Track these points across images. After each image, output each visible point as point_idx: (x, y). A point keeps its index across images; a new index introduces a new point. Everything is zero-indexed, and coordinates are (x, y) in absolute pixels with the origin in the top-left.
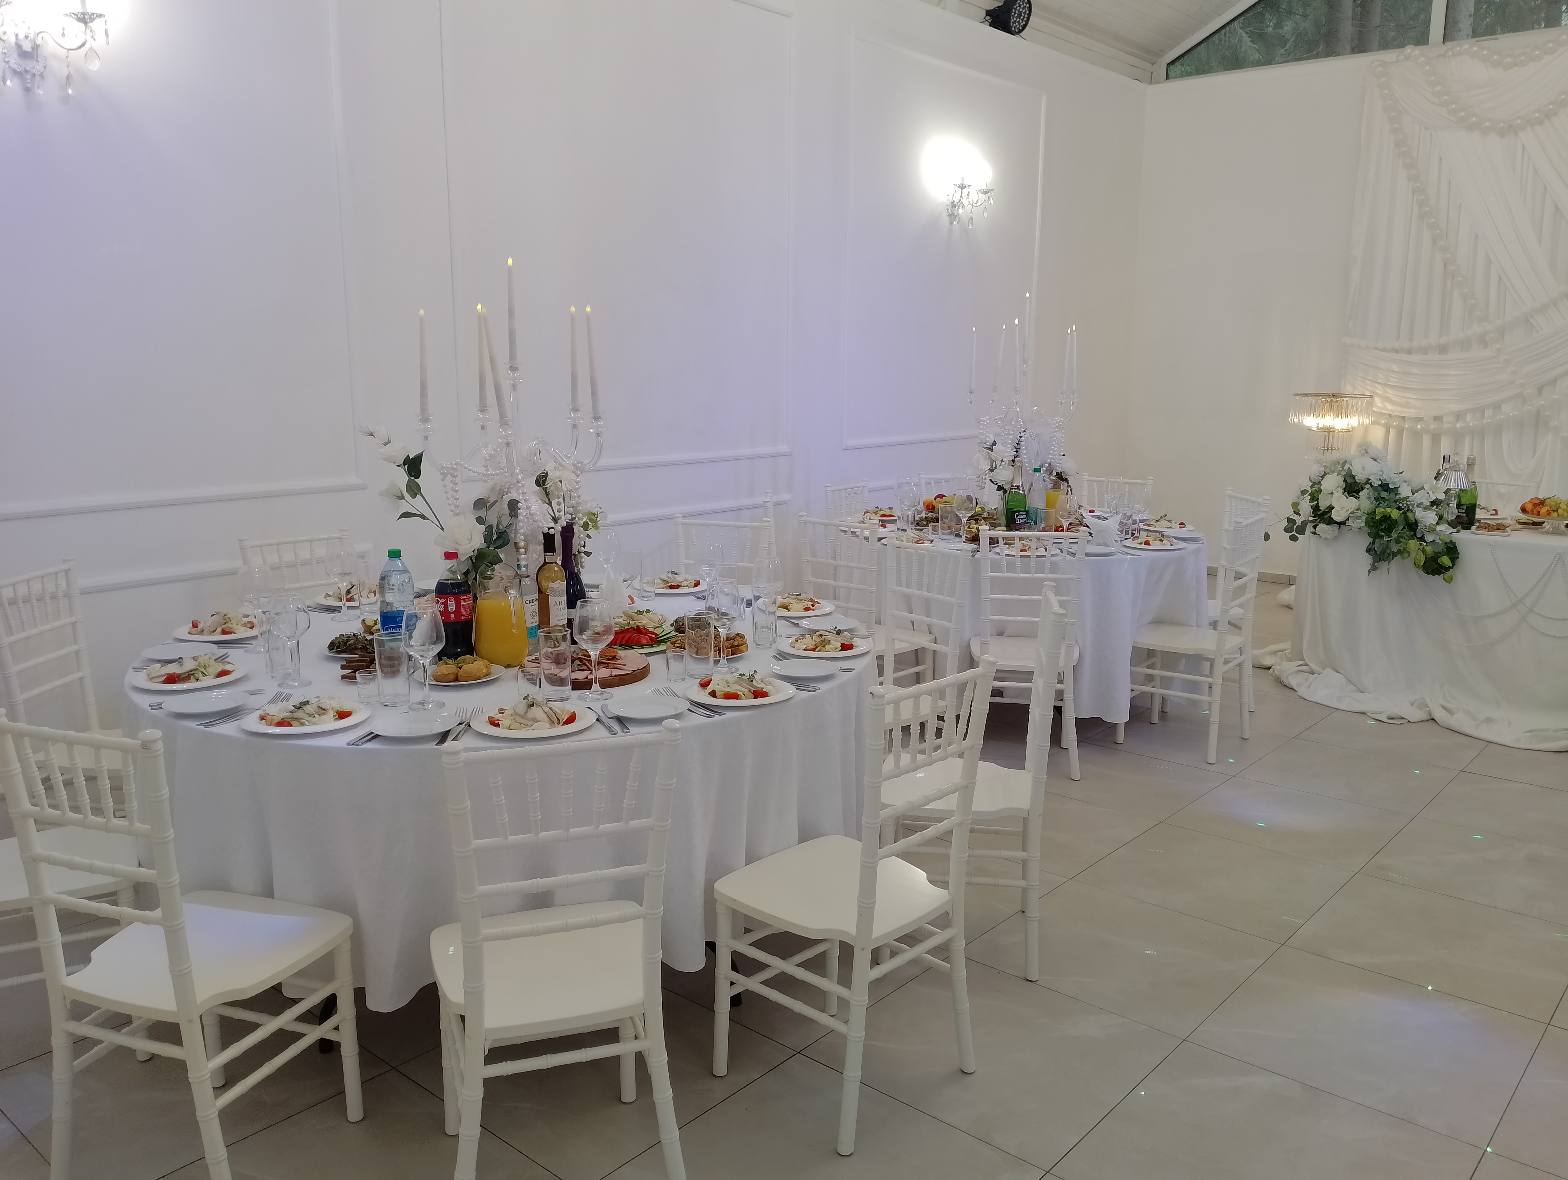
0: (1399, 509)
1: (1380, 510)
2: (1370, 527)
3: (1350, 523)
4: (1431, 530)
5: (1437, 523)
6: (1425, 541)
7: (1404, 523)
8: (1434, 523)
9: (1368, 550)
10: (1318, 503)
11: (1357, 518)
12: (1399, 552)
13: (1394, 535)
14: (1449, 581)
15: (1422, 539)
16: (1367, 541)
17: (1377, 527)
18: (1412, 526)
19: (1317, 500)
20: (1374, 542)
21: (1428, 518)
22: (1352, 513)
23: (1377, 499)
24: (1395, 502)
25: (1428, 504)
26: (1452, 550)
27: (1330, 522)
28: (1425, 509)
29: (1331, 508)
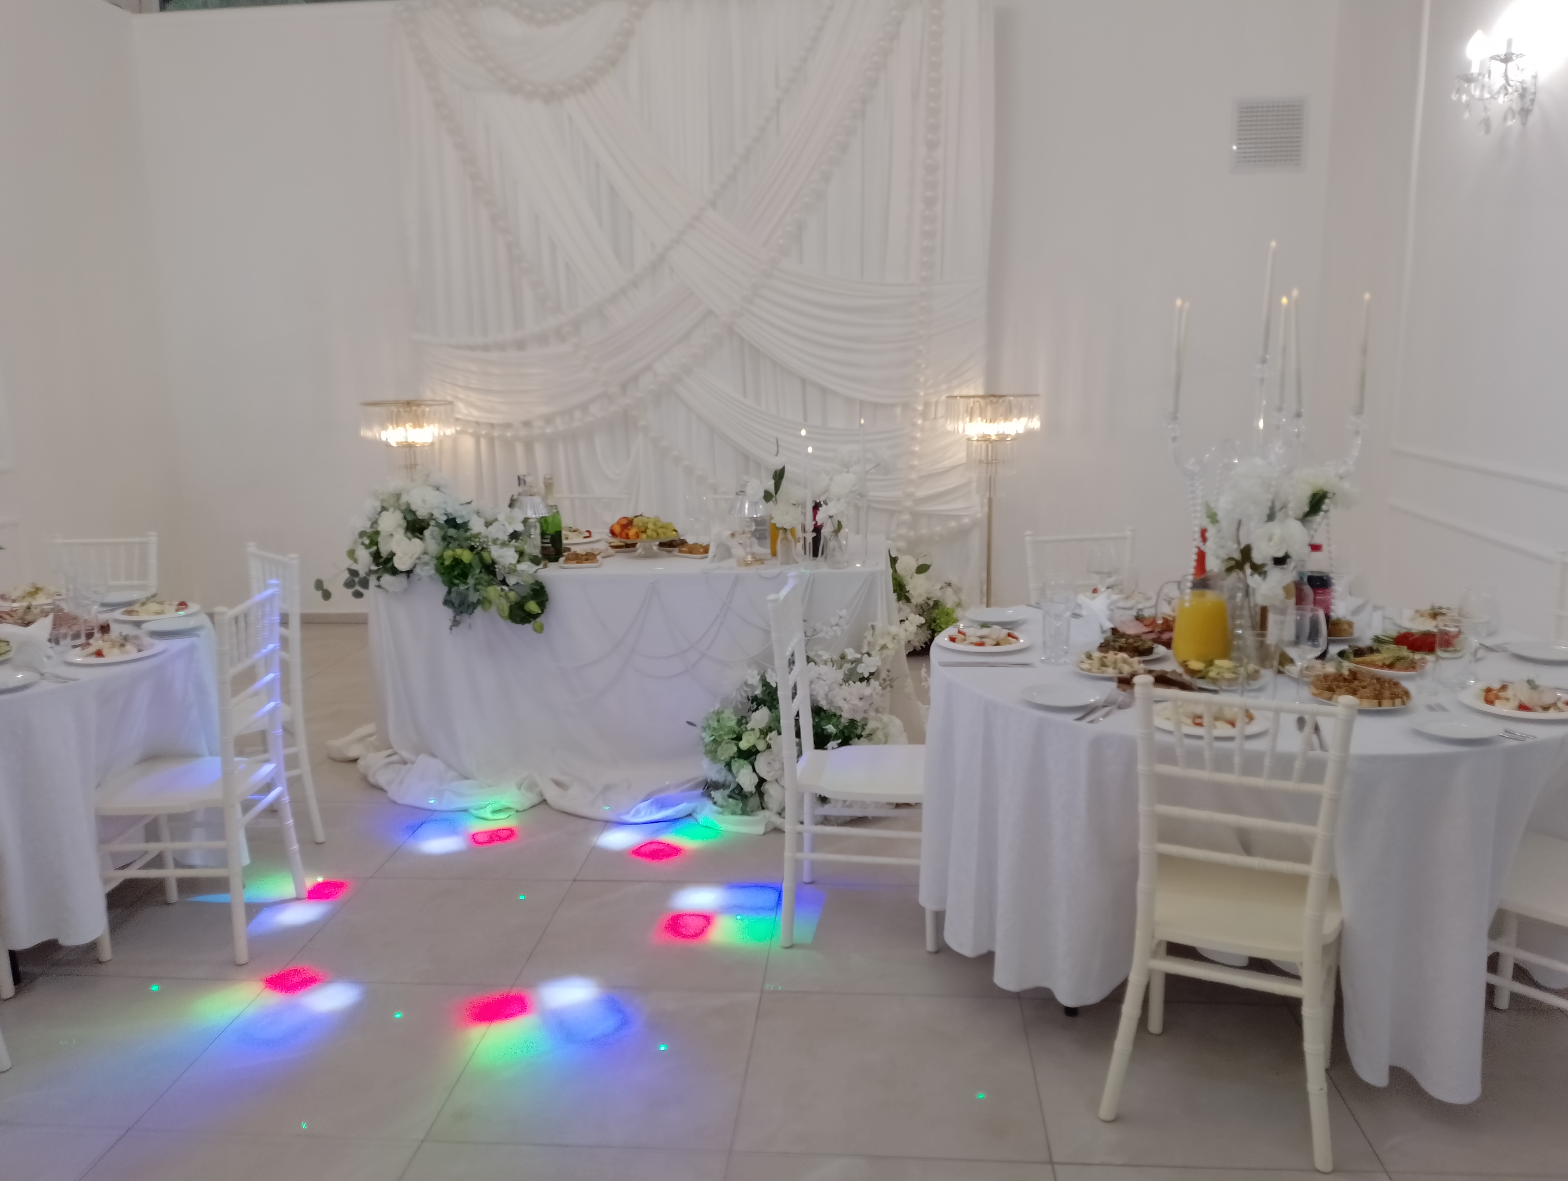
0: (472, 549)
1: (448, 554)
2: (442, 574)
3: (418, 570)
4: (513, 571)
5: (519, 562)
6: (507, 585)
7: (480, 566)
8: (514, 561)
9: (447, 602)
10: (378, 549)
11: (426, 564)
12: (479, 602)
13: (471, 581)
14: (540, 630)
15: (504, 582)
16: (441, 590)
17: (449, 573)
18: (490, 568)
19: (377, 544)
20: (449, 592)
21: (505, 556)
22: (419, 558)
23: (444, 538)
24: (467, 539)
25: (506, 538)
26: (539, 593)
27: (394, 572)
28: (504, 544)
29: (392, 554)
